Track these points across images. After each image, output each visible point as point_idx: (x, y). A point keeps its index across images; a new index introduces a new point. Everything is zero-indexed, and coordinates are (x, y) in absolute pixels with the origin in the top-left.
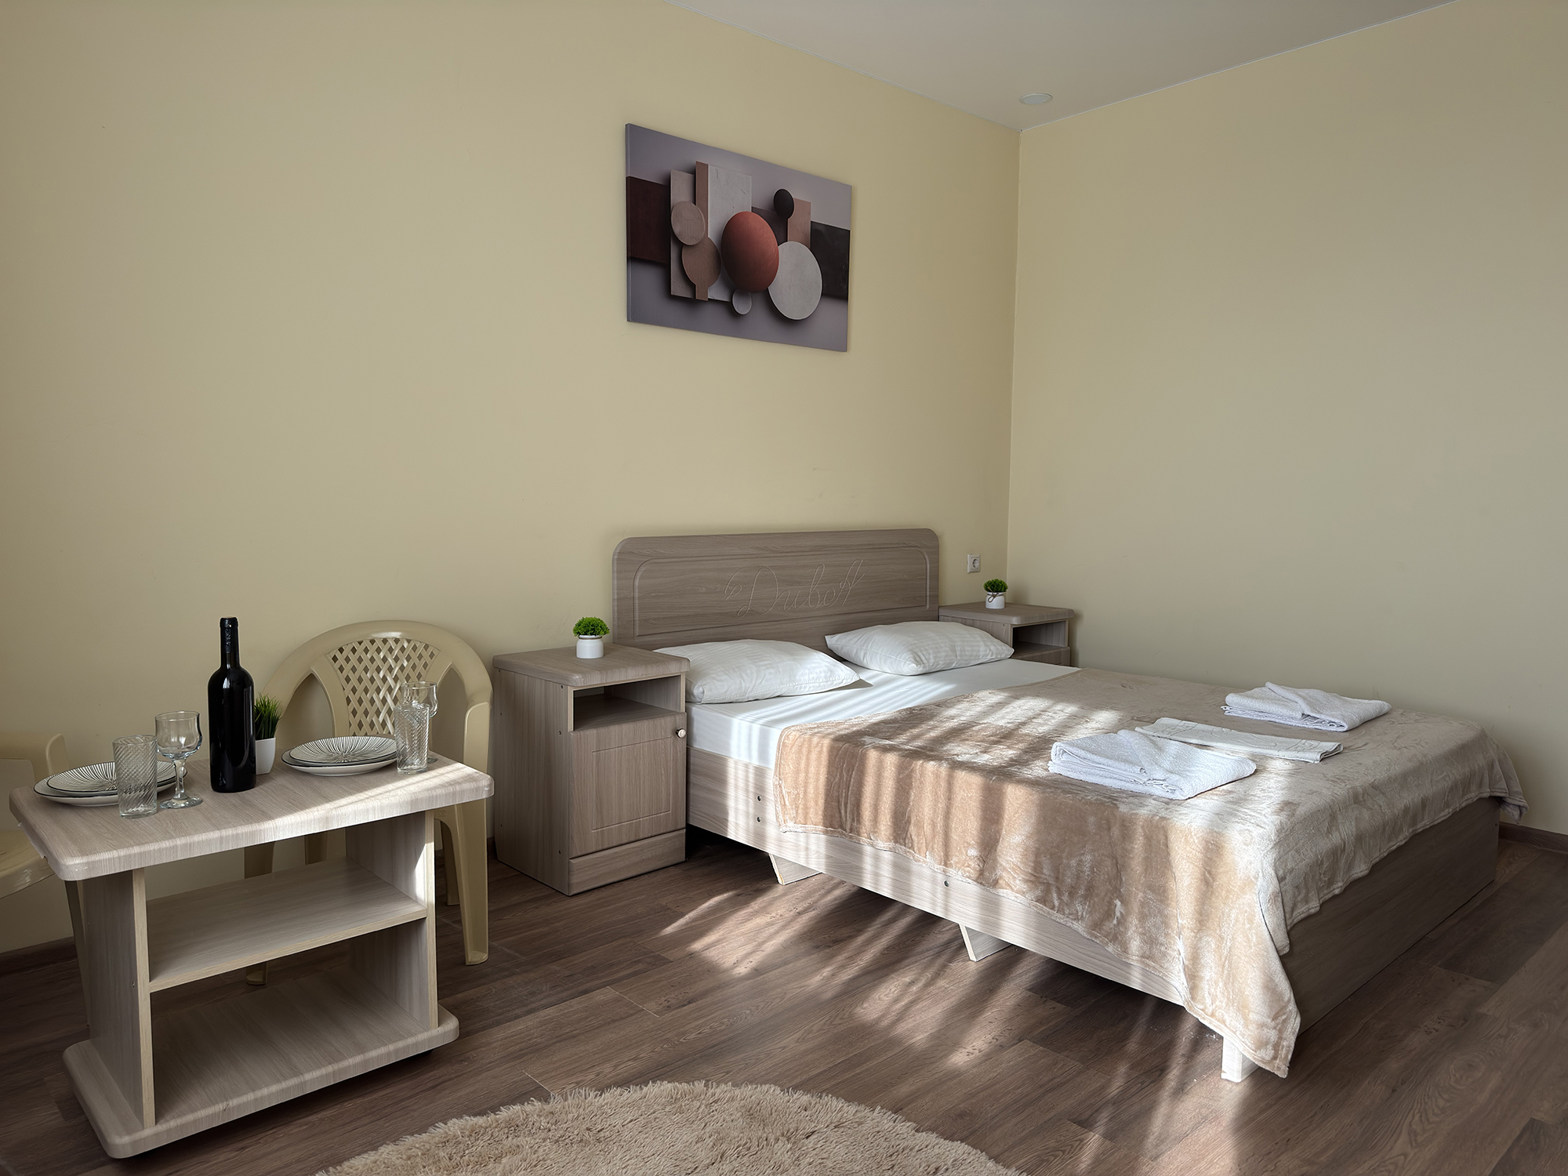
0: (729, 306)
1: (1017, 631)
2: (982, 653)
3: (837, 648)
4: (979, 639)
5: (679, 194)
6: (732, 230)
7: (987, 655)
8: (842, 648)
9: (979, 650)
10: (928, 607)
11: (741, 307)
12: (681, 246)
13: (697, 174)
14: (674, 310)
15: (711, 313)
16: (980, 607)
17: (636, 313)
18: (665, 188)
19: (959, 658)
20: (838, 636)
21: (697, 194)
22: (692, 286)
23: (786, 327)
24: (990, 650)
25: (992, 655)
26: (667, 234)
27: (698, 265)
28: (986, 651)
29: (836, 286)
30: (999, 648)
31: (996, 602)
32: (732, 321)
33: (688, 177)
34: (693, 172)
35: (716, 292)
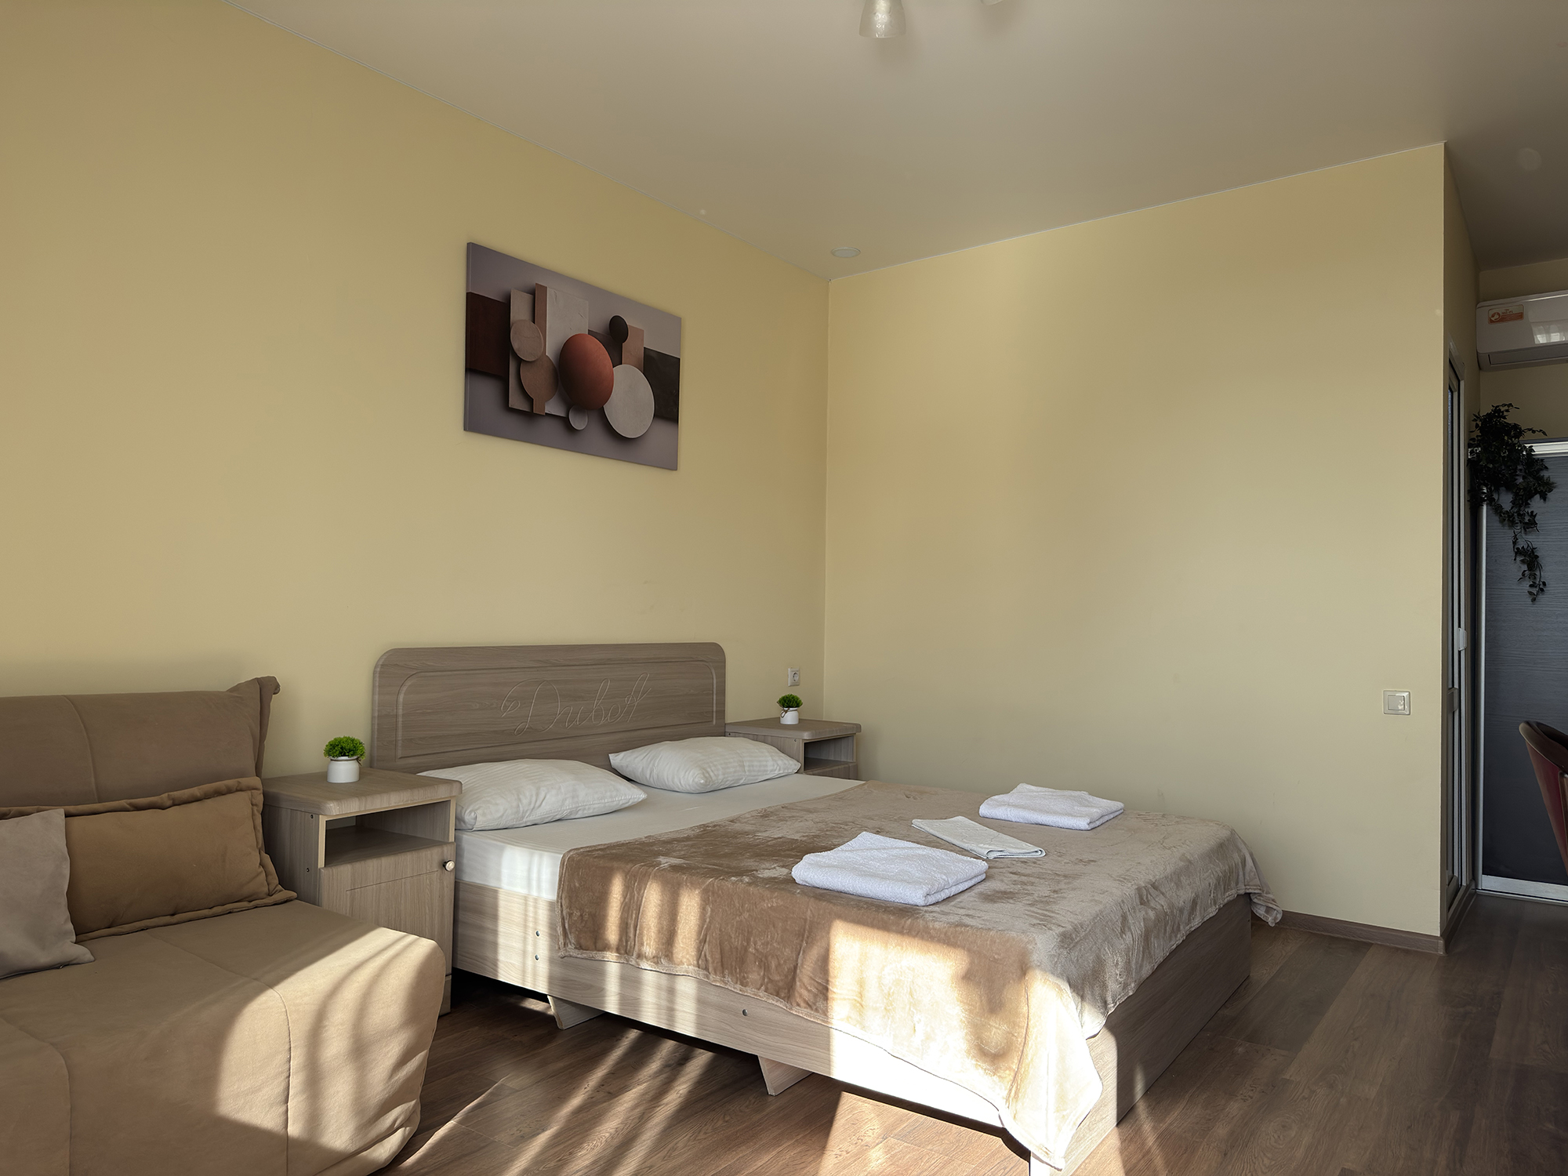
0: (565, 421)
1: (808, 746)
2: (770, 768)
3: (622, 766)
4: (767, 754)
5: (519, 311)
6: (569, 350)
7: (775, 770)
8: (627, 766)
9: (766, 766)
10: (714, 722)
11: (578, 422)
12: (520, 361)
13: (536, 295)
14: (512, 421)
15: (547, 426)
16: (775, 723)
17: (474, 423)
18: (505, 306)
19: (747, 773)
20: (622, 754)
21: (536, 313)
22: (530, 400)
23: (620, 444)
24: (778, 765)
25: (779, 770)
26: (505, 349)
27: (537, 380)
28: (774, 766)
29: (667, 408)
30: (786, 762)
31: (790, 717)
32: (568, 436)
33: (528, 297)
34: (533, 293)
35: (553, 407)
